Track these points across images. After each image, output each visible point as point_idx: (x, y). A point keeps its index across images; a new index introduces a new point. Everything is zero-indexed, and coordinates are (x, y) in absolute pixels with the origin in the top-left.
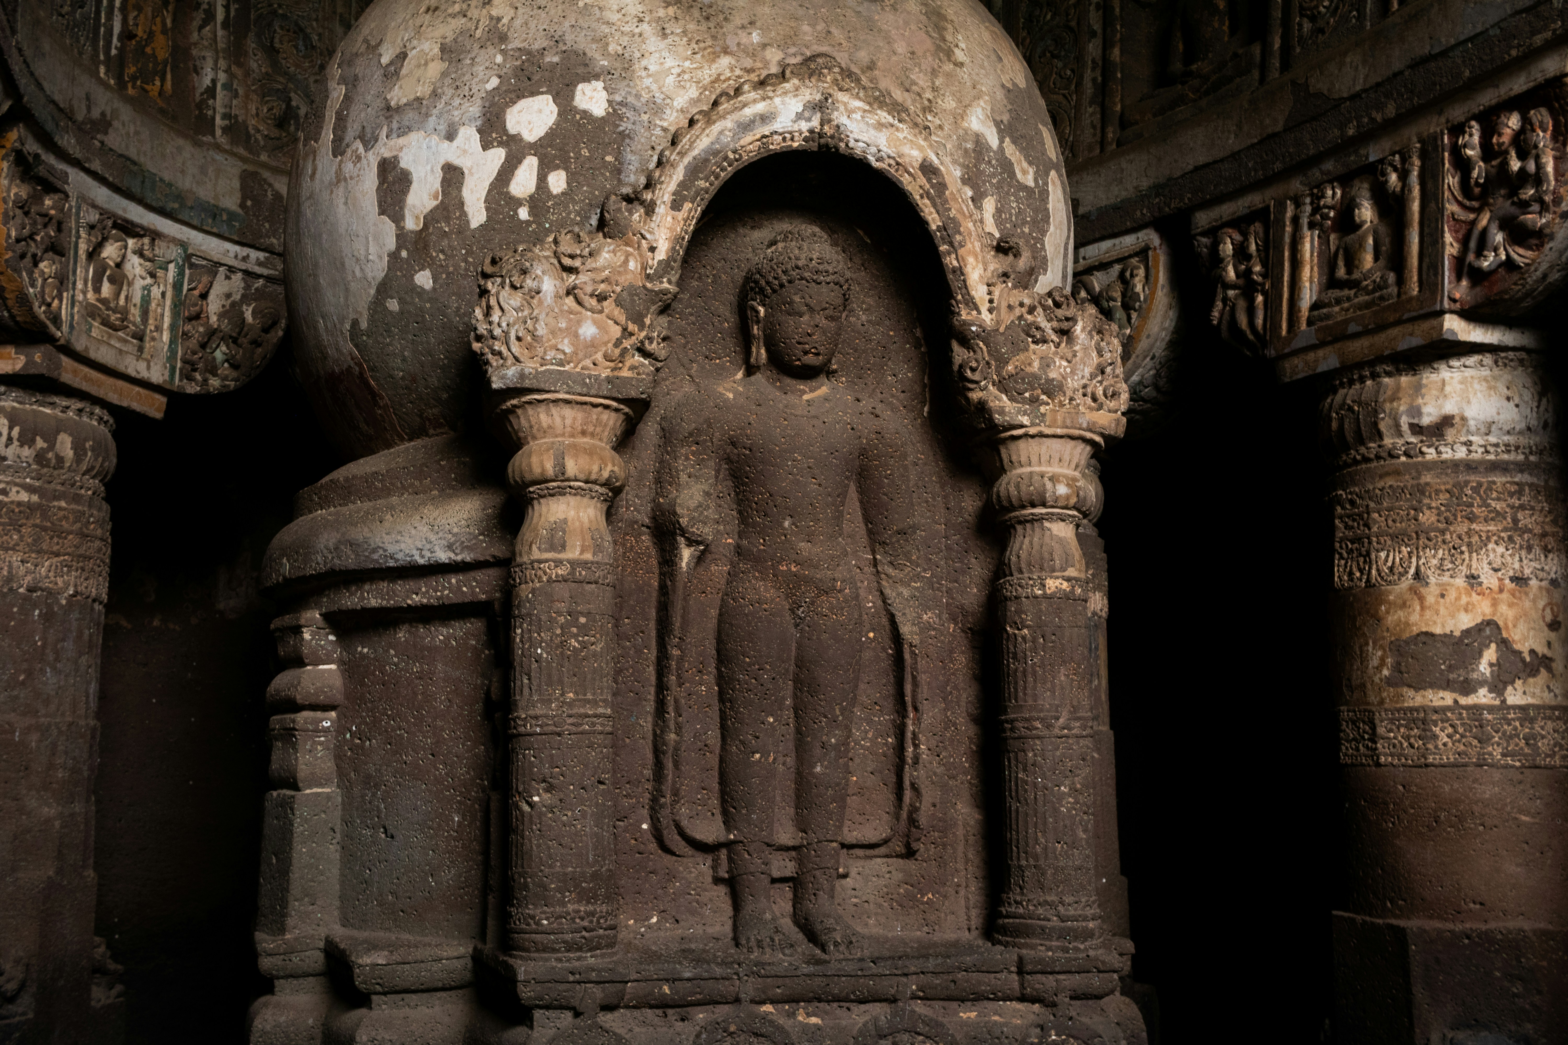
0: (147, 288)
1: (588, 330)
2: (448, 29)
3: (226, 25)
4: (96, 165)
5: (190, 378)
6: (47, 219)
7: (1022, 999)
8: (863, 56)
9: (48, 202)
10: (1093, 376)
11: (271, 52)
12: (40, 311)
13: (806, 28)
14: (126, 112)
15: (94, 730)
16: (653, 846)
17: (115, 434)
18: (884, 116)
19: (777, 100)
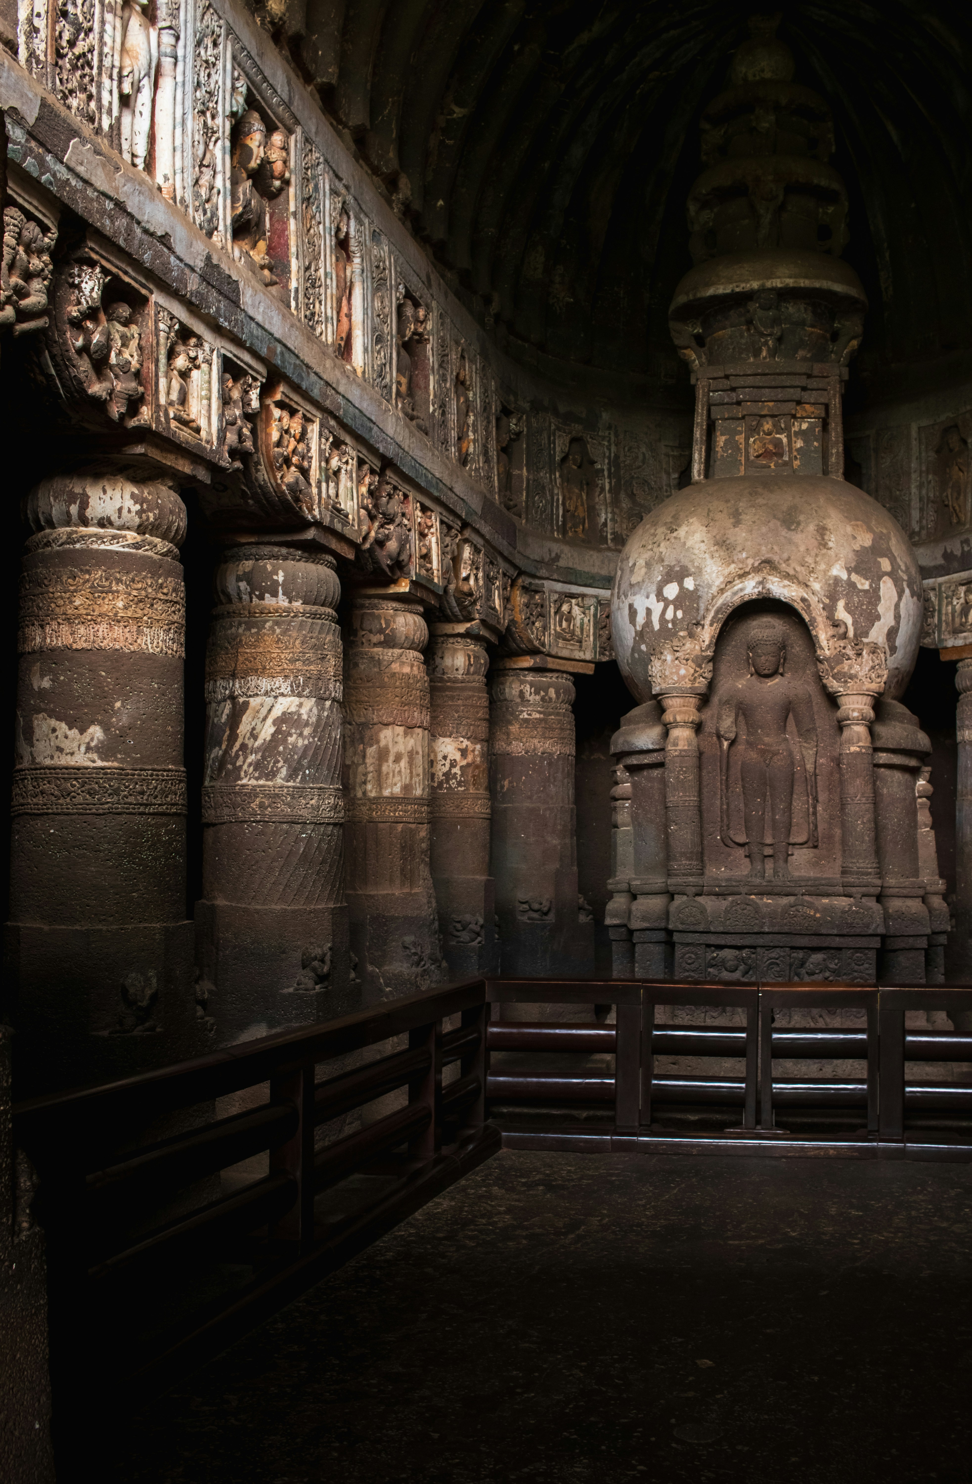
0: (582, 619)
1: (682, 672)
2: (647, 555)
3: (610, 491)
4: (555, 577)
5: (604, 654)
6: (537, 605)
7: (845, 896)
8: (785, 556)
9: (537, 597)
10: (870, 670)
11: (632, 496)
12: (536, 643)
13: (763, 548)
14: (566, 549)
15: (572, 810)
16: (722, 844)
17: (574, 683)
18: (786, 582)
19: (746, 583)
